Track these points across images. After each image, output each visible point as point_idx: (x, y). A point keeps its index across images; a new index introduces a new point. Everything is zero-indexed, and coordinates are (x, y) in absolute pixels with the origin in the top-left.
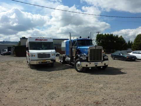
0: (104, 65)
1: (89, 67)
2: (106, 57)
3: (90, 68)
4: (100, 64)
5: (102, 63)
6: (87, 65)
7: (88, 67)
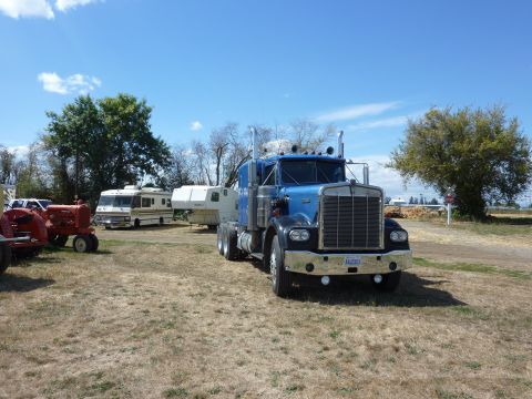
0: (387, 270)
1: (321, 277)
2: (399, 236)
3: (325, 281)
4: (369, 265)
5: (379, 258)
6: (310, 267)
7: (314, 272)
